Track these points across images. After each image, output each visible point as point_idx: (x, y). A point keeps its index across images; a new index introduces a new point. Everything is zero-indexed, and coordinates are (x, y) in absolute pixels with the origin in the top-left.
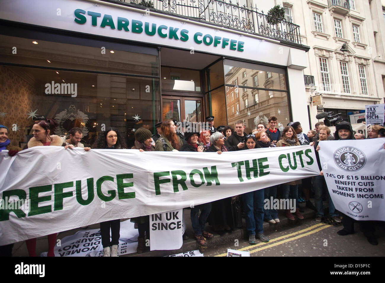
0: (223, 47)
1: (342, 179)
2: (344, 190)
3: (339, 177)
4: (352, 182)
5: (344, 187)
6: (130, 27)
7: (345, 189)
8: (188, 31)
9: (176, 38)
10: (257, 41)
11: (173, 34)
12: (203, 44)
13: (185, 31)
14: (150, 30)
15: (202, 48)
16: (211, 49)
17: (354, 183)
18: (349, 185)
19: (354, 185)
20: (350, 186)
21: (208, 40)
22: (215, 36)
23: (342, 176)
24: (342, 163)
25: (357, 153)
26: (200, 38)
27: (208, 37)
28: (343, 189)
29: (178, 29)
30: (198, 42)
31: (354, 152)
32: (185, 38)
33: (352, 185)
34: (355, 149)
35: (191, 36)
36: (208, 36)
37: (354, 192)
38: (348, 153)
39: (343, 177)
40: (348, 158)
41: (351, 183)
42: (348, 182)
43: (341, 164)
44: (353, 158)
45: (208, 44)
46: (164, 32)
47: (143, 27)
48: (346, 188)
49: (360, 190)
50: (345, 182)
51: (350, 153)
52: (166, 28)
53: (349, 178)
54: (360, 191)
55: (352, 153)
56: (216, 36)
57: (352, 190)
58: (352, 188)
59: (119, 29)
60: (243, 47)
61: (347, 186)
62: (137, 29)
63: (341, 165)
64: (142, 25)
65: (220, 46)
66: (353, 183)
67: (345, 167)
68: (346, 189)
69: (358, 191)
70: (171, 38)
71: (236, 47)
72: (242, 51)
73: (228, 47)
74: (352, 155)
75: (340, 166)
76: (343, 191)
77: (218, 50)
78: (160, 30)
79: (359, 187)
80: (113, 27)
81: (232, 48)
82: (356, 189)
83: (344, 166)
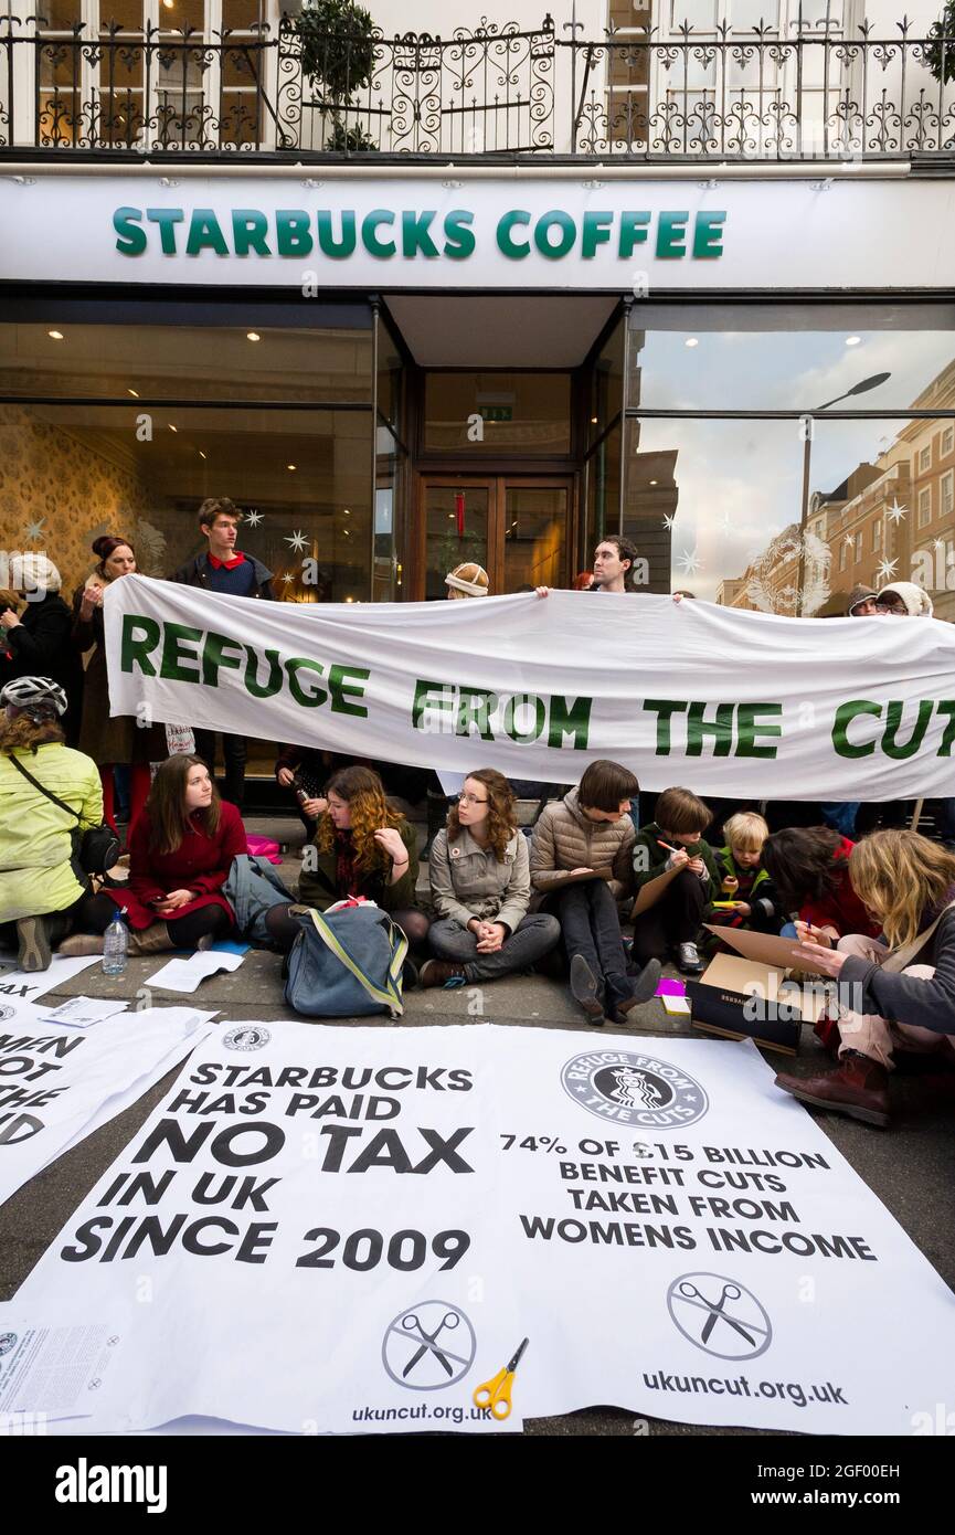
0: (625, 252)
1: (611, 1154)
2: (628, 1210)
3: (590, 1147)
4: (662, 1171)
5: (624, 1196)
6: (271, 240)
7: (632, 1207)
8: (472, 215)
9: (430, 252)
10: (802, 191)
11: (416, 240)
12: (534, 255)
13: (459, 217)
14: (337, 238)
15: (534, 273)
16: (572, 273)
17: (677, 1172)
18: (649, 1182)
19: (680, 1182)
20: (658, 1188)
21: (555, 237)
22: (586, 213)
23: (608, 1144)
24: (599, 1096)
25: (662, 1071)
26: (521, 235)
27: (554, 223)
28: (617, 1203)
29: (435, 212)
30: (515, 252)
31: (651, 1069)
32: (462, 246)
33: (667, 1181)
34: (650, 1060)
35: (484, 233)
36: (552, 218)
37: (685, 1217)
38: (626, 1070)
39: (611, 1148)
40: (628, 1083)
41: (657, 1172)
42: (645, 1170)
43: (596, 1099)
44: (650, 1085)
45: (555, 254)
46: (385, 235)
47: (314, 232)
48: (635, 1197)
49: (720, 1209)
50: (627, 1169)
51: (635, 1071)
52: (389, 221)
53: (646, 1154)
54: (717, 1212)
55: (642, 1072)
56: (588, 210)
57: (673, 1209)
58: (670, 1198)
59: (242, 251)
60: (718, 234)
61: (642, 1188)
62: (295, 242)
63: (598, 1104)
64: (307, 225)
65: (608, 251)
66: (671, 1176)
67: (618, 1112)
68: (638, 1205)
69: (708, 1212)
70: (409, 253)
71: (688, 242)
72: (716, 253)
73: (645, 251)
74: (643, 1077)
75: (593, 1107)
76: (621, 1217)
77: (604, 271)
78: (369, 229)
79: (706, 1193)
80: (222, 250)
81: (667, 249)
82: (693, 1200)
83: (615, 1109)
